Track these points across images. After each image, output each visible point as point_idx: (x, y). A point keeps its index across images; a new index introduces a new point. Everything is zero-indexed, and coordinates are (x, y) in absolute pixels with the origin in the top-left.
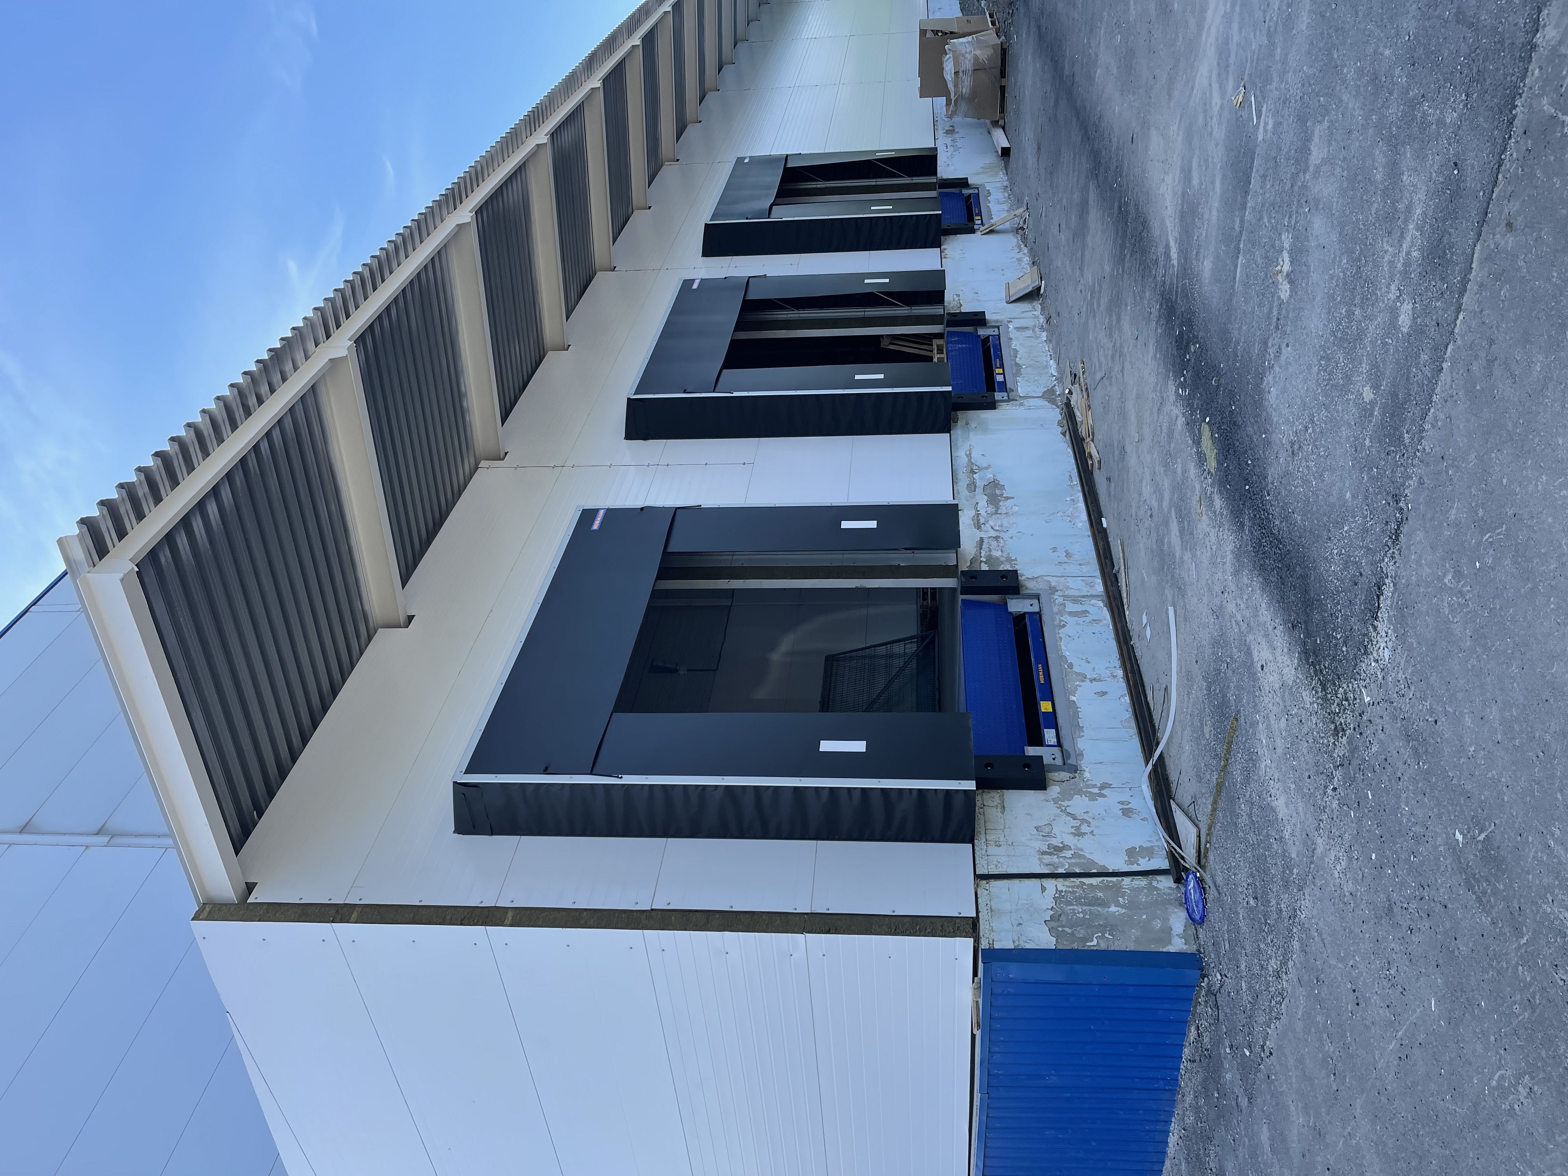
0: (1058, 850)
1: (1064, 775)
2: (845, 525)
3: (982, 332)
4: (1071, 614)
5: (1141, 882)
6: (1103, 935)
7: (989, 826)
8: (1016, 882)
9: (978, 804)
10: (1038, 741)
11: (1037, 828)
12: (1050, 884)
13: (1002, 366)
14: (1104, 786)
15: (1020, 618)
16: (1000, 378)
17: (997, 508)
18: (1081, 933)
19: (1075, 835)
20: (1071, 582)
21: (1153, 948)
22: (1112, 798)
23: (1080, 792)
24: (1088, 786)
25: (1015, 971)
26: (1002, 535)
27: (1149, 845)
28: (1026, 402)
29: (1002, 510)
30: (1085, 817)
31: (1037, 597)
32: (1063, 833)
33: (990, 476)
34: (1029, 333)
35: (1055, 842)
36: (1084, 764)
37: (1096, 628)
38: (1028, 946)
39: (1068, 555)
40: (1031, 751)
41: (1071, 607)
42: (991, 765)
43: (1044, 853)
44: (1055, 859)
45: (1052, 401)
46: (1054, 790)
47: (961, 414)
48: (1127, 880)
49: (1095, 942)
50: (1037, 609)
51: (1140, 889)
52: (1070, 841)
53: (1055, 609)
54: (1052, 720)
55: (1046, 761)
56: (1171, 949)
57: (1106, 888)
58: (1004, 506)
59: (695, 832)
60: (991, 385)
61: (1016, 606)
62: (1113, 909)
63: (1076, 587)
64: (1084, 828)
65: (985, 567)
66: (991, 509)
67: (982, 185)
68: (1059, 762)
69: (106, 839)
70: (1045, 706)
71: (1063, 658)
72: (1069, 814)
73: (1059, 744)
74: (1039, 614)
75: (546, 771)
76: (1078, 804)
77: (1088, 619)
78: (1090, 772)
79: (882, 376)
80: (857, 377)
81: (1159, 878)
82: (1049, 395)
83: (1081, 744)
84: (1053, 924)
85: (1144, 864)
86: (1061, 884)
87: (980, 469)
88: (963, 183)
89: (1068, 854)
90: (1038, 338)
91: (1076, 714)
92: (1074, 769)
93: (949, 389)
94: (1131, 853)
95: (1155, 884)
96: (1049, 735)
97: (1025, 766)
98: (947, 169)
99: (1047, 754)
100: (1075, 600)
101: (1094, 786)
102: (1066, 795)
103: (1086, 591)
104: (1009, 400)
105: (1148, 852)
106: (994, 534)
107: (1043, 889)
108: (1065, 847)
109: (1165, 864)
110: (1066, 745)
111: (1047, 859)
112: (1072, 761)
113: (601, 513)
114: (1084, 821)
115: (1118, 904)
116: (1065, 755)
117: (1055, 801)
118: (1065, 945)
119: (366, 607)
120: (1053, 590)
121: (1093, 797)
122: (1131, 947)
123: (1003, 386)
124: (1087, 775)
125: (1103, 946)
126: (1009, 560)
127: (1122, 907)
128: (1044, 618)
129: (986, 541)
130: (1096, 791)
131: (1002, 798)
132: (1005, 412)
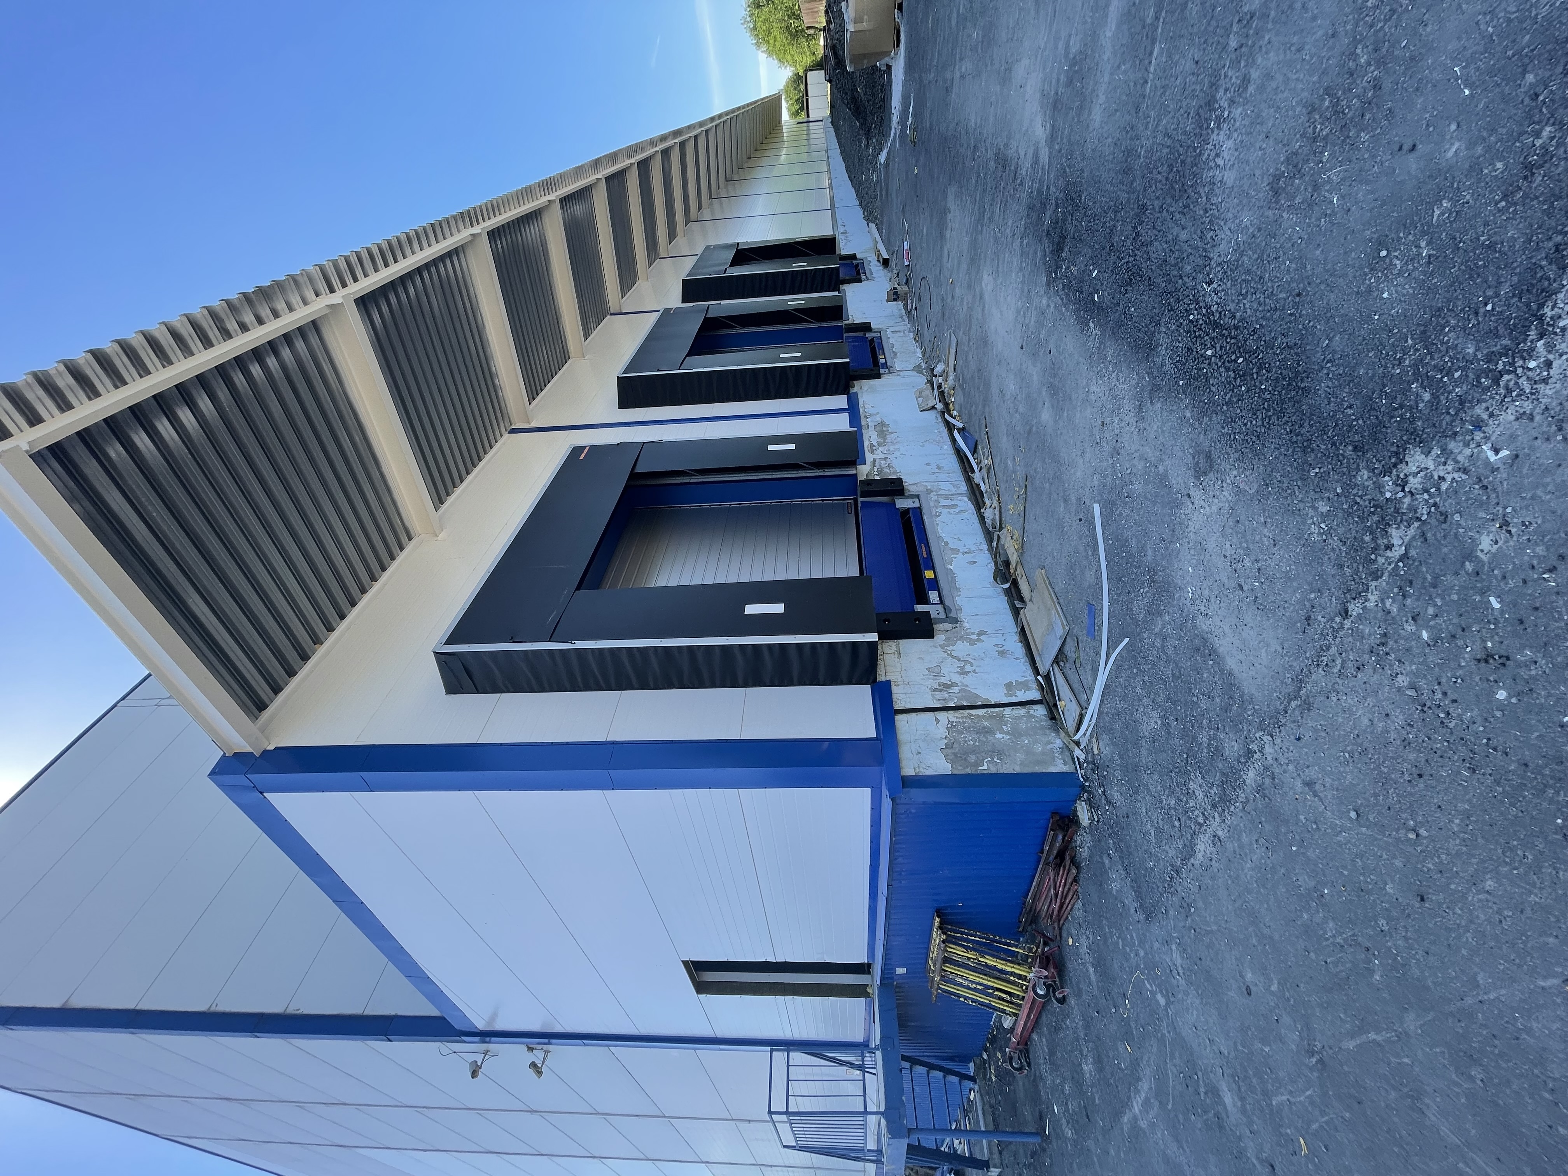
0: (947, 686)
1: (947, 626)
2: (771, 448)
3: (869, 335)
4: (944, 506)
5: (1020, 711)
6: (992, 759)
7: (888, 669)
8: (914, 715)
9: (879, 652)
10: (925, 601)
11: (928, 670)
12: (942, 715)
13: (884, 354)
14: (981, 633)
15: (906, 512)
16: (882, 361)
17: (885, 439)
18: (972, 759)
19: (961, 674)
20: (943, 486)
21: (1037, 769)
22: (988, 643)
23: (961, 639)
24: (968, 634)
25: (918, 795)
26: (889, 456)
27: (1024, 679)
28: (902, 373)
30: (967, 658)
31: (918, 496)
32: (950, 672)
33: (878, 419)
34: (902, 334)
35: (943, 680)
36: (962, 616)
37: (965, 515)
38: (927, 773)
39: (939, 467)
40: (919, 608)
41: (943, 502)
42: (889, 621)
43: (935, 690)
44: (945, 695)
45: (920, 372)
46: (940, 638)
47: (856, 382)
48: (1008, 710)
50: (918, 505)
51: (1019, 718)
52: (956, 678)
53: (932, 504)
54: (935, 584)
55: (933, 615)
56: (1053, 769)
57: (991, 717)
58: (889, 438)
59: (644, 685)
60: (876, 365)
61: (902, 504)
62: (998, 736)
63: (946, 488)
64: (968, 668)
65: (877, 477)
66: (881, 440)
67: (866, 258)
68: (942, 616)
70: (929, 574)
71: (939, 538)
72: (954, 657)
73: (941, 602)
74: (920, 508)
76: (961, 648)
77: (957, 510)
78: (968, 623)
79: (799, 354)
80: (781, 356)
81: (1035, 707)
82: (918, 369)
83: (959, 601)
84: (949, 751)
85: (1022, 696)
86: (952, 716)
87: (871, 415)
88: (853, 257)
89: (956, 690)
90: (906, 336)
91: (954, 579)
92: (955, 621)
93: (848, 360)
94: (1009, 686)
95: (1032, 712)
96: (933, 596)
97: (916, 620)
98: (844, 249)
99: (934, 610)
100: (946, 497)
101: (973, 633)
102: (950, 641)
103: (953, 491)
104: (890, 373)
105: (1024, 686)
106: (883, 456)
107: (937, 721)
108: (953, 685)
109: (1037, 696)
110: (947, 603)
111: (938, 695)
112: (953, 615)
113: (587, 448)
114: (966, 662)
115: (1002, 732)
116: (946, 610)
117: (942, 646)
118: (960, 770)
119: (407, 523)
120: (929, 491)
121: (972, 642)
122: (1017, 769)
123: (885, 365)
124: (966, 625)
125: (993, 770)
126: (895, 472)
127: (1008, 733)
128: (924, 511)
129: (877, 461)
130: (975, 637)
131: (898, 646)
132: (886, 380)
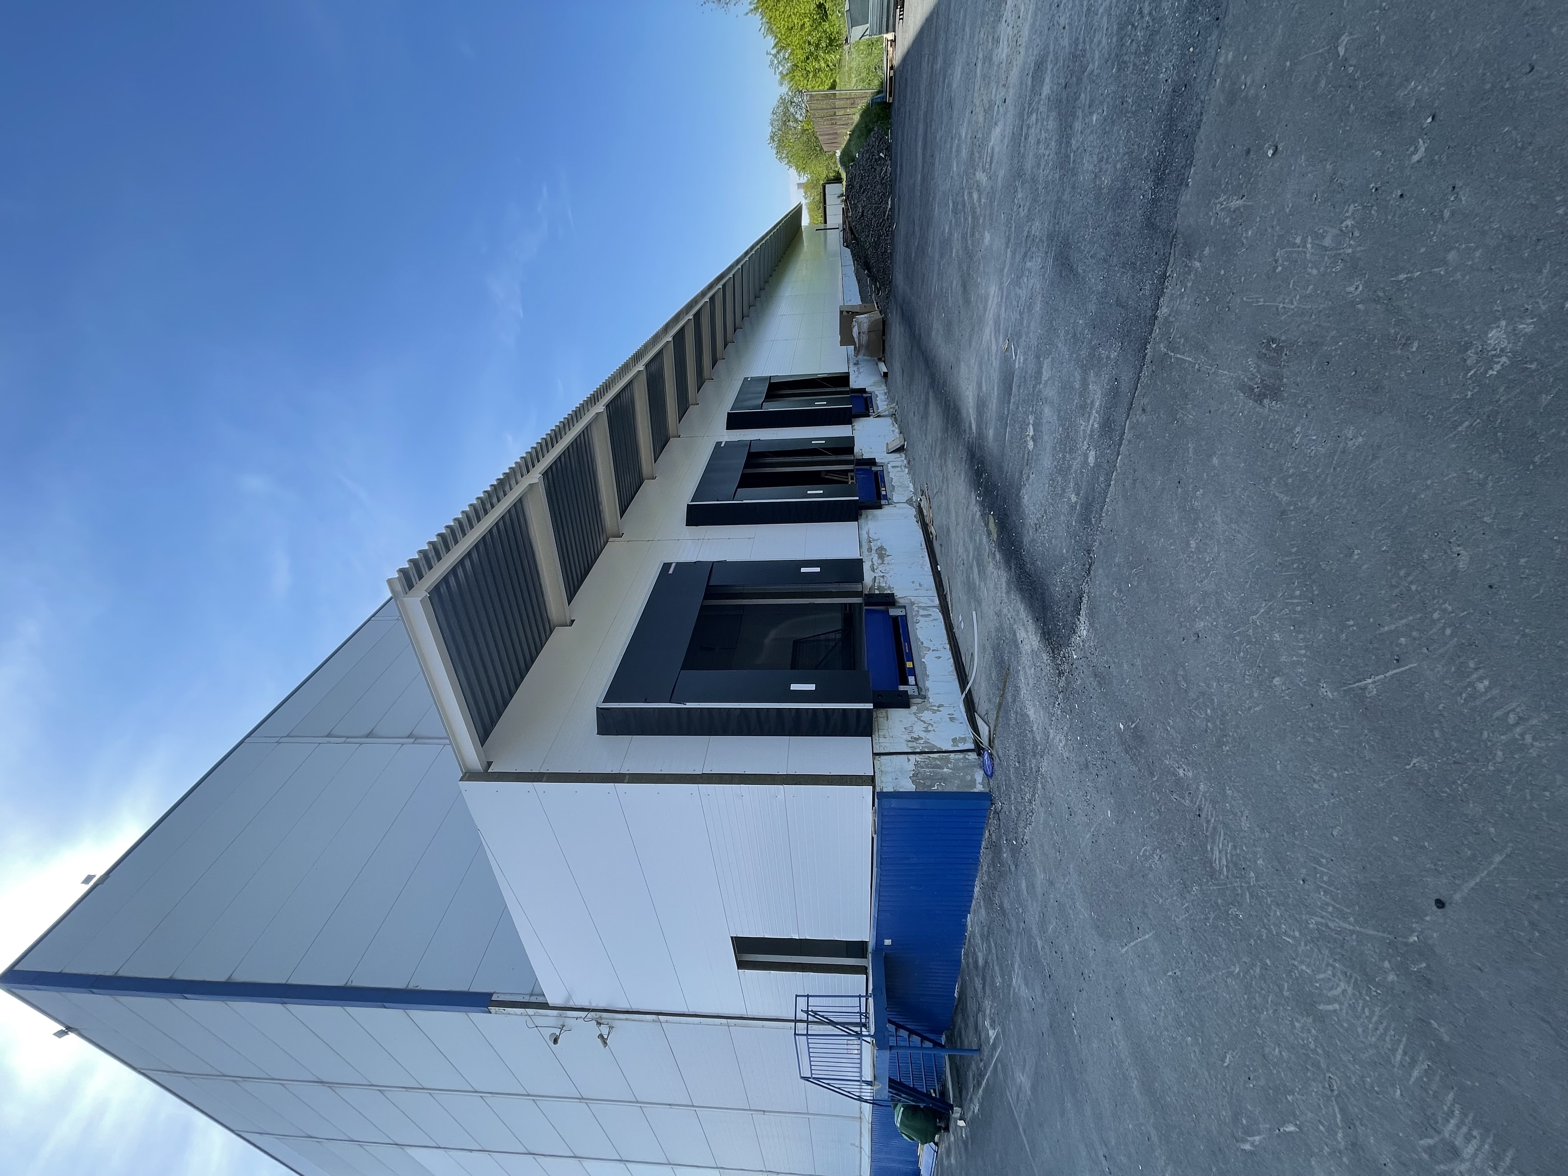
0: (916, 739)
1: (919, 701)
2: (803, 570)
3: (874, 469)
4: (922, 616)
5: (960, 756)
6: (940, 784)
7: (880, 728)
8: (894, 756)
9: (875, 716)
10: (906, 683)
11: (905, 728)
12: (912, 757)
13: (885, 487)
14: (940, 706)
15: (896, 618)
16: (884, 493)
17: (883, 561)
18: (928, 783)
19: (925, 732)
20: (922, 599)
21: (966, 790)
22: (945, 711)
23: (927, 709)
24: (932, 706)
25: (894, 803)
26: (886, 575)
27: (963, 736)
28: (897, 505)
29: (886, 562)
30: (930, 722)
31: (905, 607)
32: (918, 731)
33: (879, 544)
34: (899, 469)
35: (915, 735)
36: (929, 694)
37: (935, 623)
38: (901, 790)
39: (920, 585)
40: (902, 688)
41: (922, 612)
42: (881, 696)
43: (909, 741)
44: (915, 744)
45: (911, 505)
46: (914, 708)
47: (863, 511)
48: (952, 755)
49: (936, 788)
50: (904, 614)
51: (959, 760)
52: (923, 735)
53: (914, 614)
54: (913, 672)
55: (910, 693)
56: (975, 790)
57: (941, 759)
58: (887, 560)
59: (725, 732)
60: (879, 496)
61: (893, 612)
62: (945, 770)
63: (925, 602)
64: (930, 728)
65: (877, 592)
66: (880, 561)
67: (874, 392)
68: (916, 693)
69: (412, 740)
70: (909, 665)
71: (918, 639)
72: (922, 721)
73: (916, 684)
74: (906, 616)
75: (646, 701)
76: (926, 715)
77: (931, 618)
78: (933, 698)
79: (822, 492)
80: (808, 492)
81: (969, 753)
82: (909, 502)
83: (928, 684)
84: (914, 778)
85: (961, 747)
86: (918, 758)
87: (873, 540)
88: (863, 391)
89: (922, 741)
90: (903, 471)
91: (925, 669)
92: (924, 697)
93: (857, 498)
94: (954, 740)
95: (967, 756)
96: (911, 679)
97: (898, 696)
98: (856, 382)
99: (910, 689)
100: (924, 608)
101: (935, 706)
102: (920, 711)
103: (929, 604)
104: (889, 504)
105: (964, 740)
106: (882, 574)
107: (909, 760)
108: (920, 738)
109: (972, 746)
110: (920, 685)
111: (911, 744)
112: (923, 693)
113: (673, 566)
114: (930, 724)
115: (948, 768)
116: (919, 690)
117: (915, 714)
118: (920, 789)
119: (549, 615)
120: (913, 604)
121: (934, 712)
122: (955, 790)
123: (885, 497)
124: (931, 700)
125: (940, 789)
126: (889, 588)
127: (950, 769)
128: (908, 618)
129: (877, 578)
130: (936, 708)
131: (886, 712)
132: (886, 510)
